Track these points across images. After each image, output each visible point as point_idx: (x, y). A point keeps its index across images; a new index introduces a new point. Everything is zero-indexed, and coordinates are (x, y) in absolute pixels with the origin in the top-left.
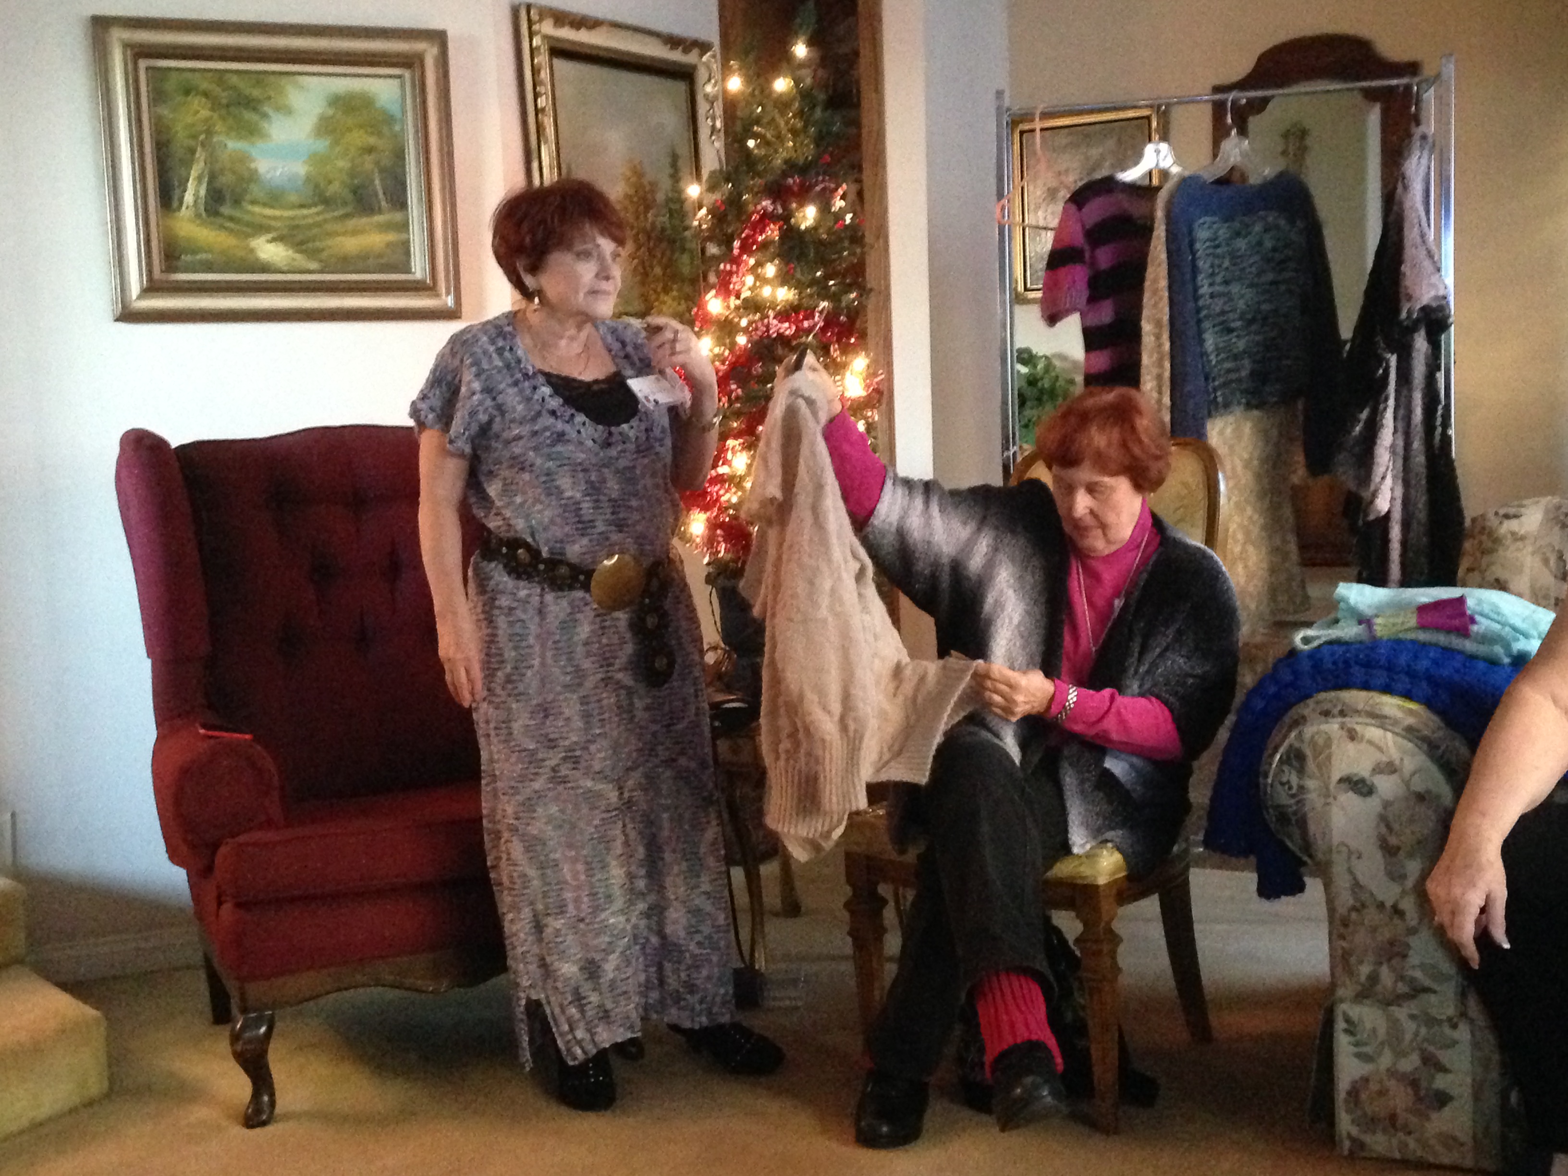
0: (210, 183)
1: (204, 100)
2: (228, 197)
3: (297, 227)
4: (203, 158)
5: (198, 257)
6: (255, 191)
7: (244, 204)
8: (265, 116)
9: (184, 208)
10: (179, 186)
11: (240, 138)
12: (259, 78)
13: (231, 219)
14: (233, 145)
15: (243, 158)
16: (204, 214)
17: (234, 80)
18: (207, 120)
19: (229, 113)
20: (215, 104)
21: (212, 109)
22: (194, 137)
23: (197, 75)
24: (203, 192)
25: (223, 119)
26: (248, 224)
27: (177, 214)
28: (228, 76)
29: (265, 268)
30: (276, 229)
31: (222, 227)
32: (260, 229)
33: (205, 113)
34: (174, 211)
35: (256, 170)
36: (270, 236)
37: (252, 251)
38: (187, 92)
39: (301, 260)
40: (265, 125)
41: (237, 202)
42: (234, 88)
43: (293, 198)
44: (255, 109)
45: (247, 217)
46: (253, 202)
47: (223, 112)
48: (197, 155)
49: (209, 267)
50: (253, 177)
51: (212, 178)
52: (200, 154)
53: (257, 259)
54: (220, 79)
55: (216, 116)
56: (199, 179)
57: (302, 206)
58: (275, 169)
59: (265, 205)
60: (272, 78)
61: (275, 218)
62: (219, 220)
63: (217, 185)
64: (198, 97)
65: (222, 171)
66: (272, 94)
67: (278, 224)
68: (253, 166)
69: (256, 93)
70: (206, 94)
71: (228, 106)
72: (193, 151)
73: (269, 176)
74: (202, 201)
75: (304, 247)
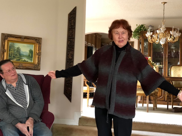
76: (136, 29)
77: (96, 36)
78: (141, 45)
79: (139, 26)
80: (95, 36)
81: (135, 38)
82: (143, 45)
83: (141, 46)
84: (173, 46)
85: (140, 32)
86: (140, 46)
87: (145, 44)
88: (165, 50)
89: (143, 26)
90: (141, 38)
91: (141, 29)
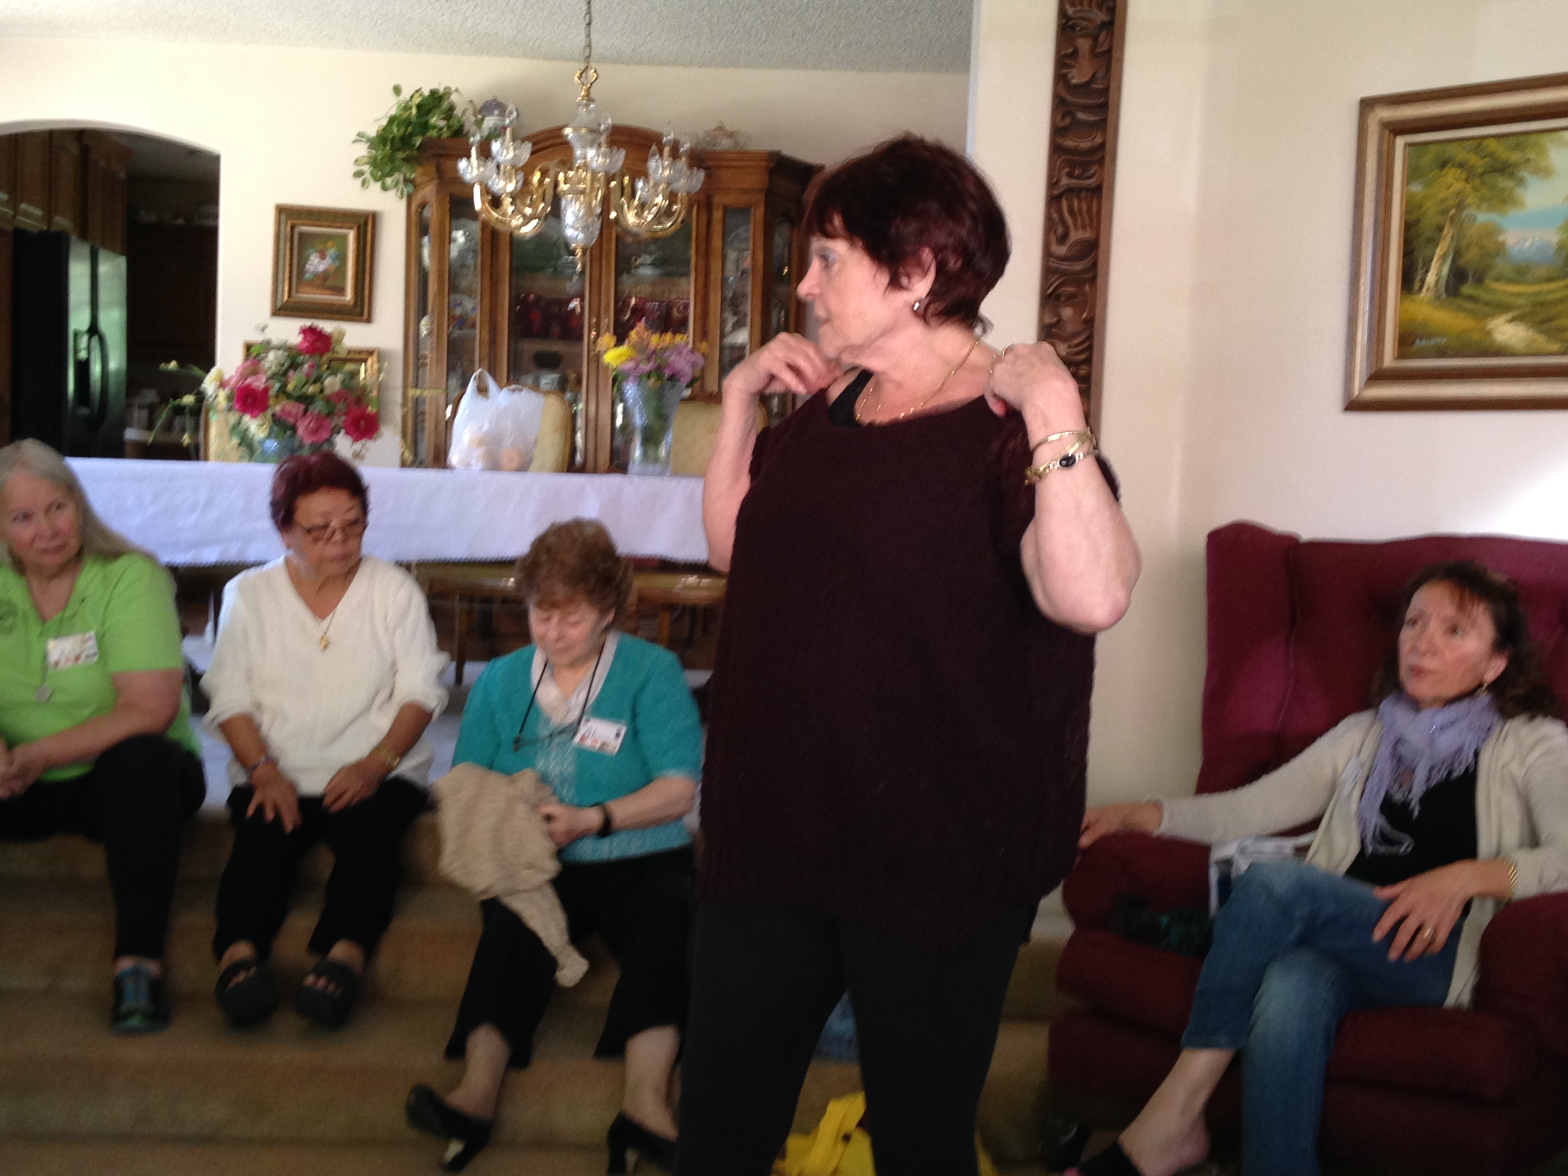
0: (1453, 260)
1: (1459, 171)
2: (1471, 275)
3: (1542, 304)
4: (1450, 235)
5: (1433, 342)
6: (1501, 266)
7: (1487, 281)
8: (1521, 182)
9: (1424, 290)
10: (1422, 268)
11: (1491, 209)
12: (1519, 140)
13: (1471, 298)
14: (1483, 217)
15: (1492, 231)
16: (1444, 296)
17: (1493, 145)
18: (1458, 194)
19: (1483, 183)
20: (1470, 174)
21: (1467, 180)
22: (1445, 212)
23: (1455, 146)
24: (1445, 270)
25: (1475, 189)
26: (1487, 304)
27: (1416, 297)
28: (1486, 142)
29: (1500, 351)
30: (1519, 307)
31: (1460, 309)
32: (1501, 308)
33: (1458, 186)
34: (1414, 294)
35: (1503, 244)
36: (1510, 315)
37: (1489, 333)
38: (1443, 165)
39: (1541, 341)
40: (1519, 192)
41: (1479, 280)
42: (1491, 155)
43: (1542, 272)
44: (1511, 176)
45: (1486, 296)
46: (1497, 279)
47: (1477, 182)
48: (1444, 233)
49: (1441, 353)
50: (1500, 249)
51: (1457, 254)
52: (1448, 232)
53: (1494, 342)
54: (1479, 145)
55: (1469, 187)
56: (1443, 258)
57: (1550, 280)
58: (1526, 240)
59: (1510, 281)
60: (1533, 138)
61: (1518, 295)
62: (1458, 301)
63: (1461, 262)
64: (1453, 170)
65: (1468, 247)
66: (1532, 155)
67: (1520, 301)
68: (1501, 238)
69: (1515, 157)
70: (1461, 165)
71: (1483, 174)
72: (1440, 229)
73: (1517, 248)
74: (1443, 282)
75: (1546, 326)
76: (392, 120)
77: (85, 151)
78: (426, 240)
79: (417, 100)
80: (73, 148)
81: (385, 188)
82: (444, 241)
83: (426, 252)
84: (648, 259)
85: (418, 141)
86: (420, 247)
87: (459, 236)
88: (597, 285)
89: (445, 105)
90: (429, 191)
91: (425, 126)
